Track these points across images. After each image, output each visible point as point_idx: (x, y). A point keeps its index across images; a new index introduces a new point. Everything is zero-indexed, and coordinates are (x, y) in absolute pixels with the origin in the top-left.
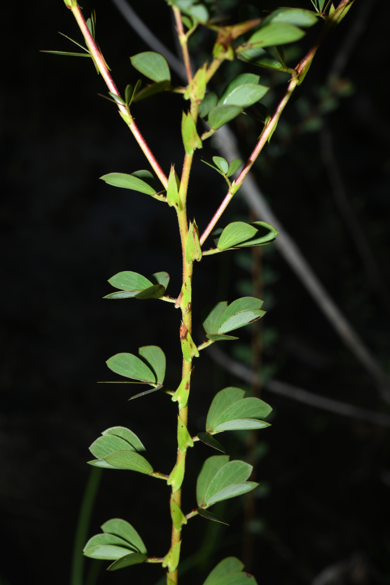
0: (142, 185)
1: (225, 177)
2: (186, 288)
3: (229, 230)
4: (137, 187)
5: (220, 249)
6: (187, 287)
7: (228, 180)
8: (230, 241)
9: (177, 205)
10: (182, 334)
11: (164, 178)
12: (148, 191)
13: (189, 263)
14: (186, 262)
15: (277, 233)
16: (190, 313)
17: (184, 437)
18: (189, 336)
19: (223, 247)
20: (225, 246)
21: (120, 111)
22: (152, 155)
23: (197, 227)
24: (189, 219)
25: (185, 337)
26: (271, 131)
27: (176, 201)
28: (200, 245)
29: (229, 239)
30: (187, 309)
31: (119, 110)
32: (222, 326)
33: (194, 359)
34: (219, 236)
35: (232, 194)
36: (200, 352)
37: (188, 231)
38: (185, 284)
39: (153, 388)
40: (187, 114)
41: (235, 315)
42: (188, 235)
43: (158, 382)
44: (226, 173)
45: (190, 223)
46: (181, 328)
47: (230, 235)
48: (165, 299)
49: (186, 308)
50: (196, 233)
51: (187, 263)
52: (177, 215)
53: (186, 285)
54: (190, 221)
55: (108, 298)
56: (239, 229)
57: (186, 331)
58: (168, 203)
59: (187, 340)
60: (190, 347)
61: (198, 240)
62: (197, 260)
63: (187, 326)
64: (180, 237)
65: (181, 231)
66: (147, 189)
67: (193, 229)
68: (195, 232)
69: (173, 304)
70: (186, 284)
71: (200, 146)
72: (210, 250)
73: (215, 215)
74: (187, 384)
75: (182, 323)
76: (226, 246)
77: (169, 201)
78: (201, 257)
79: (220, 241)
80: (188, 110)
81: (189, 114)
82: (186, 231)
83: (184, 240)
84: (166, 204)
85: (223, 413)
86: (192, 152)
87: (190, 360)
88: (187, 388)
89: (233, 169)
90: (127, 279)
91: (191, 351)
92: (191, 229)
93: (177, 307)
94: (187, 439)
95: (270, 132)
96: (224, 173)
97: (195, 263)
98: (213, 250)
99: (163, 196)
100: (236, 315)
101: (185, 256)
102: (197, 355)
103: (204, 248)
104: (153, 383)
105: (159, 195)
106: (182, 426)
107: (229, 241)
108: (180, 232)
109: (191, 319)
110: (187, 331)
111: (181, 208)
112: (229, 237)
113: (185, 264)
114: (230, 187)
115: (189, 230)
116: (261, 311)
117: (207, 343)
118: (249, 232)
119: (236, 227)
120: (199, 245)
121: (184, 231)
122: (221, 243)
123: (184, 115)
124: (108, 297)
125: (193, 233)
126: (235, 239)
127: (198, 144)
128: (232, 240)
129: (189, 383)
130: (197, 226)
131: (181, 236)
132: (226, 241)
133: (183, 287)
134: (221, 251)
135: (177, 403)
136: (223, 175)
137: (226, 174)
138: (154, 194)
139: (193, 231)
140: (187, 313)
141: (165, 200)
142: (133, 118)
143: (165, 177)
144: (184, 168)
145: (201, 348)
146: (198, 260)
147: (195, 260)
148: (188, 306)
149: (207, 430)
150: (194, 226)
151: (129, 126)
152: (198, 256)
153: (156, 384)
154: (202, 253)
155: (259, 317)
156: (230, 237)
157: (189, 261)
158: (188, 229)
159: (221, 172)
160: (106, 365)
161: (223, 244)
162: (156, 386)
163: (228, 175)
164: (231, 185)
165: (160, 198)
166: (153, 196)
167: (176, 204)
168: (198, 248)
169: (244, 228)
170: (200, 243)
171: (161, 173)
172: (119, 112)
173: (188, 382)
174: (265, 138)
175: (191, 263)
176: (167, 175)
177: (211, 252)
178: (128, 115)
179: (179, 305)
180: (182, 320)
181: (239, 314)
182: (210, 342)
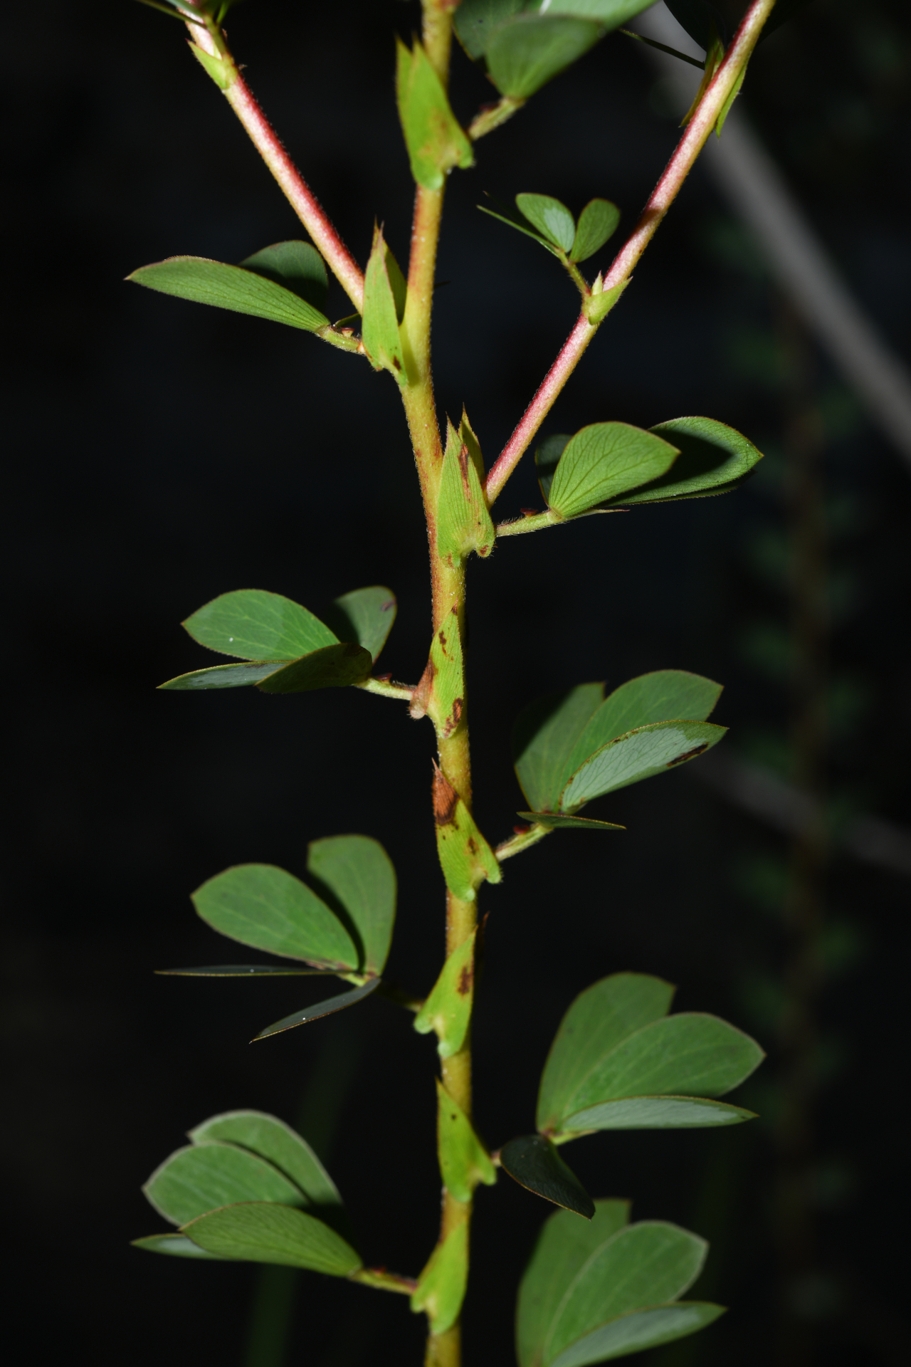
0: (273, 296)
1: (566, 262)
2: (444, 651)
3: (583, 451)
4: (259, 303)
5: (558, 515)
6: (447, 646)
7: (576, 275)
8: (589, 487)
9: (397, 364)
10: (440, 804)
11: (350, 271)
12: (299, 316)
13: (451, 565)
14: (440, 561)
15: (756, 455)
16: (465, 733)
17: (462, 1153)
18: (462, 812)
19: (567, 507)
20: (573, 502)
21: (195, 43)
22: (309, 193)
23: (476, 438)
24: (445, 412)
25: (450, 817)
26: (724, 98)
27: (394, 352)
28: (487, 501)
29: (586, 481)
30: (452, 720)
31: (191, 38)
32: (577, 777)
33: (484, 889)
34: (550, 468)
35: (591, 323)
36: (505, 865)
37: (441, 454)
38: (441, 635)
39: (351, 986)
40: (410, 47)
41: (616, 741)
42: (443, 469)
43: (367, 968)
44: (567, 250)
45: (450, 428)
46: (437, 785)
47: (587, 467)
48: (375, 687)
49: (448, 720)
50: (470, 459)
51: (443, 566)
52: (403, 400)
53: (443, 641)
54: (448, 419)
55: (178, 688)
56: (617, 446)
57: (451, 796)
58: (370, 359)
59: (457, 827)
60: (468, 849)
61: (479, 486)
62: (480, 554)
63: (454, 780)
64: (417, 474)
65: (417, 454)
66: (293, 312)
67: (459, 448)
68: (466, 457)
69: (404, 705)
70: (445, 636)
71: (467, 162)
72: (524, 516)
73: (537, 396)
74: (464, 976)
75: (437, 771)
76: (575, 504)
77: (370, 353)
78: (491, 543)
79: (557, 487)
80: (414, 37)
81: (417, 48)
82: (436, 455)
83: (428, 486)
84: (363, 361)
85: (597, 1068)
86: (438, 181)
87: (471, 894)
88: (463, 990)
89: (591, 235)
90: (246, 617)
91: (473, 864)
92: (453, 447)
93: (417, 713)
94: (473, 1158)
95: (723, 101)
96: (562, 250)
97: (471, 563)
98: (533, 518)
99: (351, 332)
100: (620, 744)
101: (436, 539)
102: (495, 878)
103: (502, 510)
104: (348, 971)
105: (339, 330)
106: (454, 1117)
107: (586, 486)
108: (416, 457)
109: (467, 756)
110: (456, 797)
111: (413, 379)
112: (583, 476)
113: (437, 567)
114: (586, 297)
115: (446, 450)
116: (709, 726)
117: (529, 834)
118: (651, 456)
119: (604, 438)
120: (482, 501)
121: (429, 456)
122: (560, 493)
123: (402, 51)
124: (176, 684)
125: (460, 459)
126: (606, 479)
127: (459, 153)
128: (595, 483)
129: (469, 971)
130: (476, 435)
131: (419, 472)
132: (575, 486)
133: (436, 645)
134: (561, 521)
135: (432, 1038)
136: (561, 255)
137: (568, 254)
138: (321, 327)
139: (461, 455)
140: (450, 735)
141: (357, 348)
142: (236, 64)
143: (353, 269)
144: (415, 238)
145: (506, 852)
146: (483, 551)
147: (473, 554)
148: (455, 710)
149: (542, 1127)
150: (466, 436)
151: (224, 92)
152: (481, 539)
153: (359, 973)
154: (495, 527)
155: (703, 747)
156: (587, 474)
157: (450, 557)
158: (440, 446)
159: (552, 247)
160: (191, 908)
161: (566, 495)
162: (359, 982)
163: (575, 257)
164: (590, 291)
165: (342, 341)
166: (319, 335)
167: (392, 361)
168: (481, 513)
169: (632, 443)
170: (485, 496)
171: (338, 254)
172: (191, 44)
173: (465, 970)
174: (703, 123)
175: (457, 563)
176: (360, 260)
177: (528, 524)
178: (219, 56)
179: (425, 707)
180: (436, 757)
181: (633, 738)
182: (539, 832)
